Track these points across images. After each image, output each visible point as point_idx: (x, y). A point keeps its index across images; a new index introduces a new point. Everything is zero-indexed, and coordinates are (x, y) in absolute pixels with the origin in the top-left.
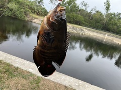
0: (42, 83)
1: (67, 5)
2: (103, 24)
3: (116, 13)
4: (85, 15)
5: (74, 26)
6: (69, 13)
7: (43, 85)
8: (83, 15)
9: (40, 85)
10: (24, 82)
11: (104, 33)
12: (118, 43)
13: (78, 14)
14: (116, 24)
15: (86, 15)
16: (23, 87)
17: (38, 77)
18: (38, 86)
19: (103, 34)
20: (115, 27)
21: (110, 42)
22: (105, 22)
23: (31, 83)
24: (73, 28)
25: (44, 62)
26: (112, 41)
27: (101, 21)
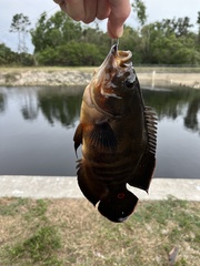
0: (51, 209)
1: (53, 26)
2: (142, 51)
3: (160, 20)
4: (98, 40)
5: (82, 69)
6: (63, 44)
7: (55, 214)
8: (94, 42)
9: (47, 215)
10: (11, 221)
11: (148, 68)
12: (178, 82)
13: (84, 41)
14: (165, 45)
15: (101, 39)
16: (11, 232)
17: (38, 201)
18: (44, 219)
19: (146, 71)
20: (166, 51)
21: (163, 84)
22: (143, 46)
23: (27, 218)
24: (82, 74)
25: (107, 191)
26: (167, 82)
27: (135, 45)
